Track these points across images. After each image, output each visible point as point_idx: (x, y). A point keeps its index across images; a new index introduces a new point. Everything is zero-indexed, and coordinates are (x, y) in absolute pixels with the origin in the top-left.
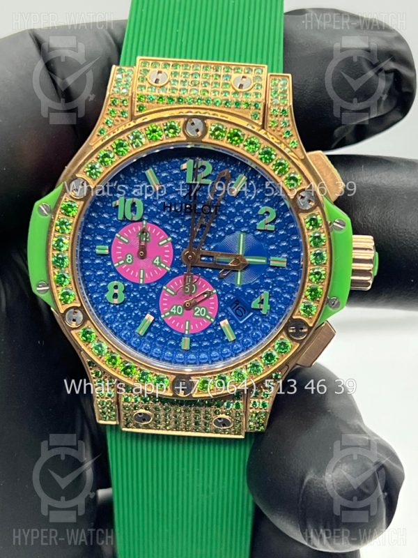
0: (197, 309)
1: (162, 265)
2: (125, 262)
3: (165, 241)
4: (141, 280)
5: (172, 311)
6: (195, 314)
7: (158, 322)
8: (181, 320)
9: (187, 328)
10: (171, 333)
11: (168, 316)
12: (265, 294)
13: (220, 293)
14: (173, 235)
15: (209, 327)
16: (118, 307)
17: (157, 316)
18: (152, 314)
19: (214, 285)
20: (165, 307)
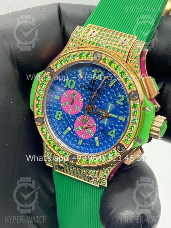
0: (88, 130)
1: (78, 109)
2: (65, 104)
3: (81, 100)
4: (69, 113)
5: (78, 128)
6: (87, 132)
7: (72, 131)
8: (81, 133)
9: (83, 136)
10: (76, 137)
11: (77, 130)
12: (114, 130)
13: (97, 125)
14: (84, 98)
15: (91, 138)
16: (59, 121)
17: (72, 129)
18: (71, 127)
19: (96, 122)
20: (76, 126)
